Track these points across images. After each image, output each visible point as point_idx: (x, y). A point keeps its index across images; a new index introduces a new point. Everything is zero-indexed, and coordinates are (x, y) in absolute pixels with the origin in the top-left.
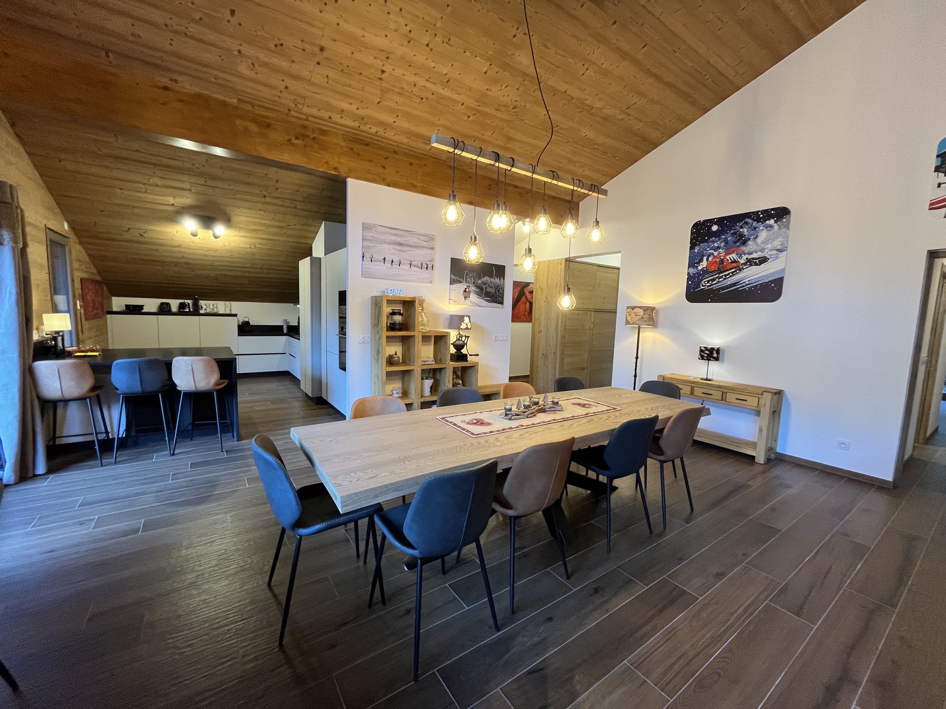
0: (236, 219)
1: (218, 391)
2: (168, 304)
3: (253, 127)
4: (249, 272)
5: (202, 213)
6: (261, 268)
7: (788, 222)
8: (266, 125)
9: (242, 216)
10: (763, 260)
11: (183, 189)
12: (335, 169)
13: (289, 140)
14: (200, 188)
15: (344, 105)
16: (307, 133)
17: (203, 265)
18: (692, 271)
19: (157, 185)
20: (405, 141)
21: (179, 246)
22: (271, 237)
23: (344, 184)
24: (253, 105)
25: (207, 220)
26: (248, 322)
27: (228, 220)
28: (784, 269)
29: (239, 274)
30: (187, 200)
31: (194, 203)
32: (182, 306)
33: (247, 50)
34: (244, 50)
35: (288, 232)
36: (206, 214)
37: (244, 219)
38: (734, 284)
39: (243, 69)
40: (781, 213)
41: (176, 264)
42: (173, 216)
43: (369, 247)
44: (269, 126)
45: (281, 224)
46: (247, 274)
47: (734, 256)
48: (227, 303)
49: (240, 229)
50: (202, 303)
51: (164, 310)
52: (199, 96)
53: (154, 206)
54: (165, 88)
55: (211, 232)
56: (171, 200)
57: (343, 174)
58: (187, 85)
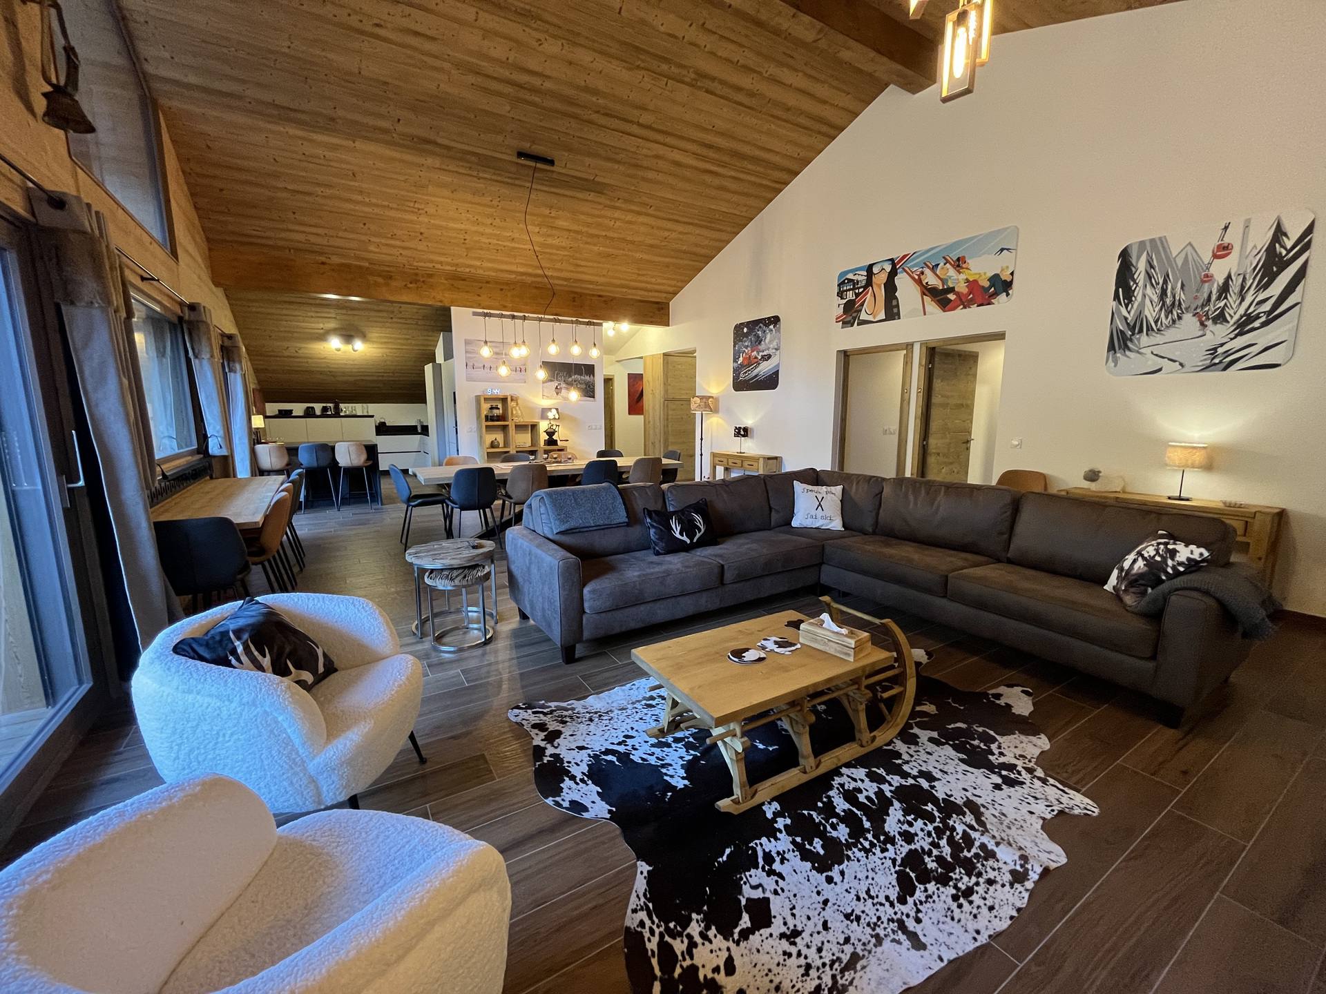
0: (370, 335)
1: (366, 467)
2: (313, 408)
3: (380, 280)
4: (383, 376)
5: (344, 333)
6: (393, 373)
7: (780, 327)
8: (389, 277)
9: (374, 333)
10: (769, 357)
11: (330, 318)
12: (441, 301)
13: (406, 285)
14: (344, 317)
15: (442, 259)
16: (418, 278)
17: (343, 373)
18: (736, 365)
19: (312, 317)
20: (494, 274)
21: (325, 358)
22: (399, 347)
23: (449, 310)
24: (379, 265)
25: (348, 338)
26: (384, 423)
27: (364, 337)
28: (778, 365)
29: (375, 378)
30: (332, 325)
31: (337, 326)
32: (325, 409)
33: (373, 239)
34: (372, 239)
35: (413, 342)
36: (348, 333)
37: (377, 335)
38: (756, 376)
39: (372, 248)
40: (775, 320)
41: (321, 373)
42: (322, 337)
43: (471, 358)
44: (391, 278)
45: (408, 337)
46: (380, 378)
47: (755, 353)
48: (364, 405)
49: (373, 342)
50: (342, 406)
51: (309, 413)
52: (342, 265)
53: (307, 330)
54: (323, 263)
55: (350, 346)
56: (321, 326)
57: (447, 305)
58: (336, 260)
